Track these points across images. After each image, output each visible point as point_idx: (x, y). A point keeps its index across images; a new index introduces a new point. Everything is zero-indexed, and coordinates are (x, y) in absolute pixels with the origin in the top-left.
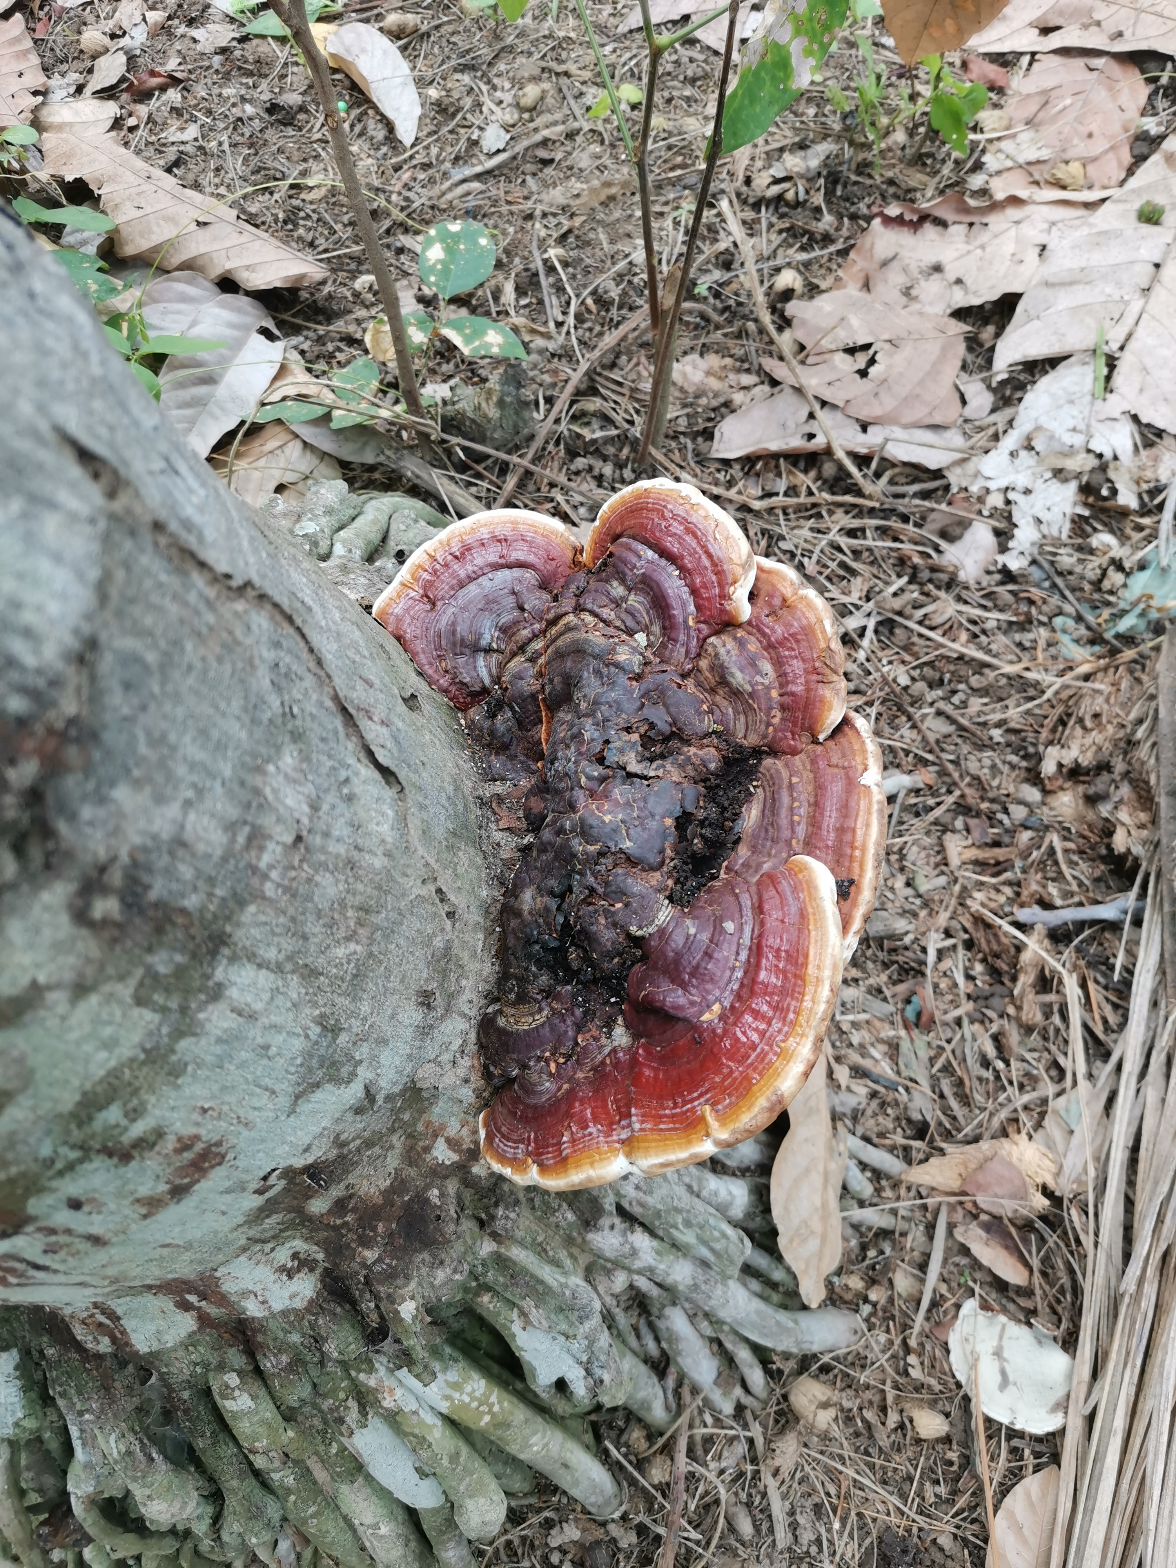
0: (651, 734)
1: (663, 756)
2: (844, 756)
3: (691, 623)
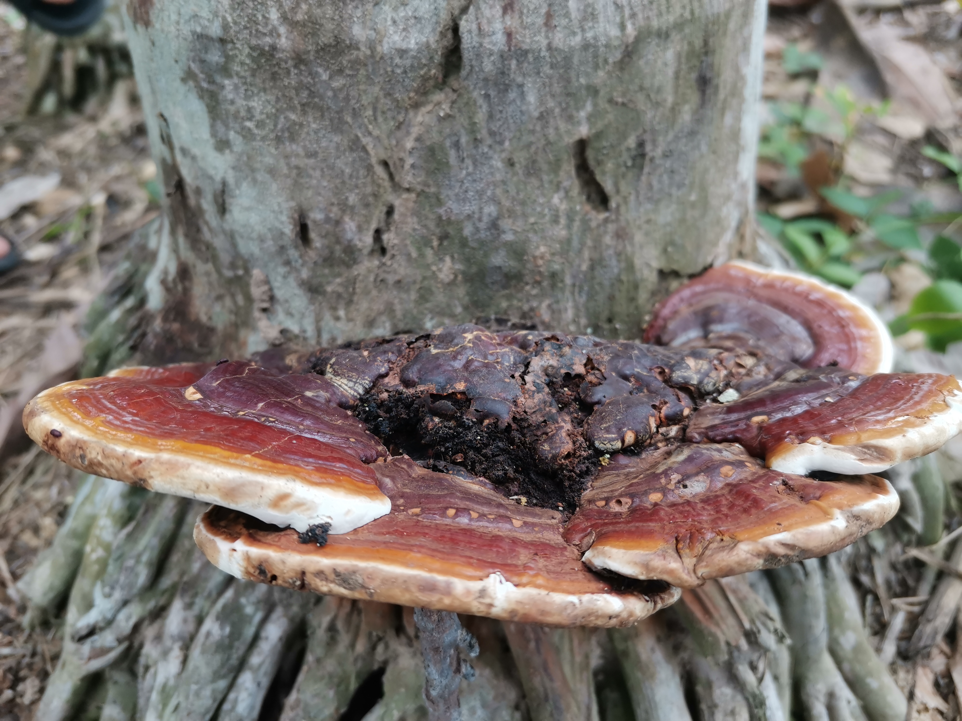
0: (585, 384)
3: (757, 419)
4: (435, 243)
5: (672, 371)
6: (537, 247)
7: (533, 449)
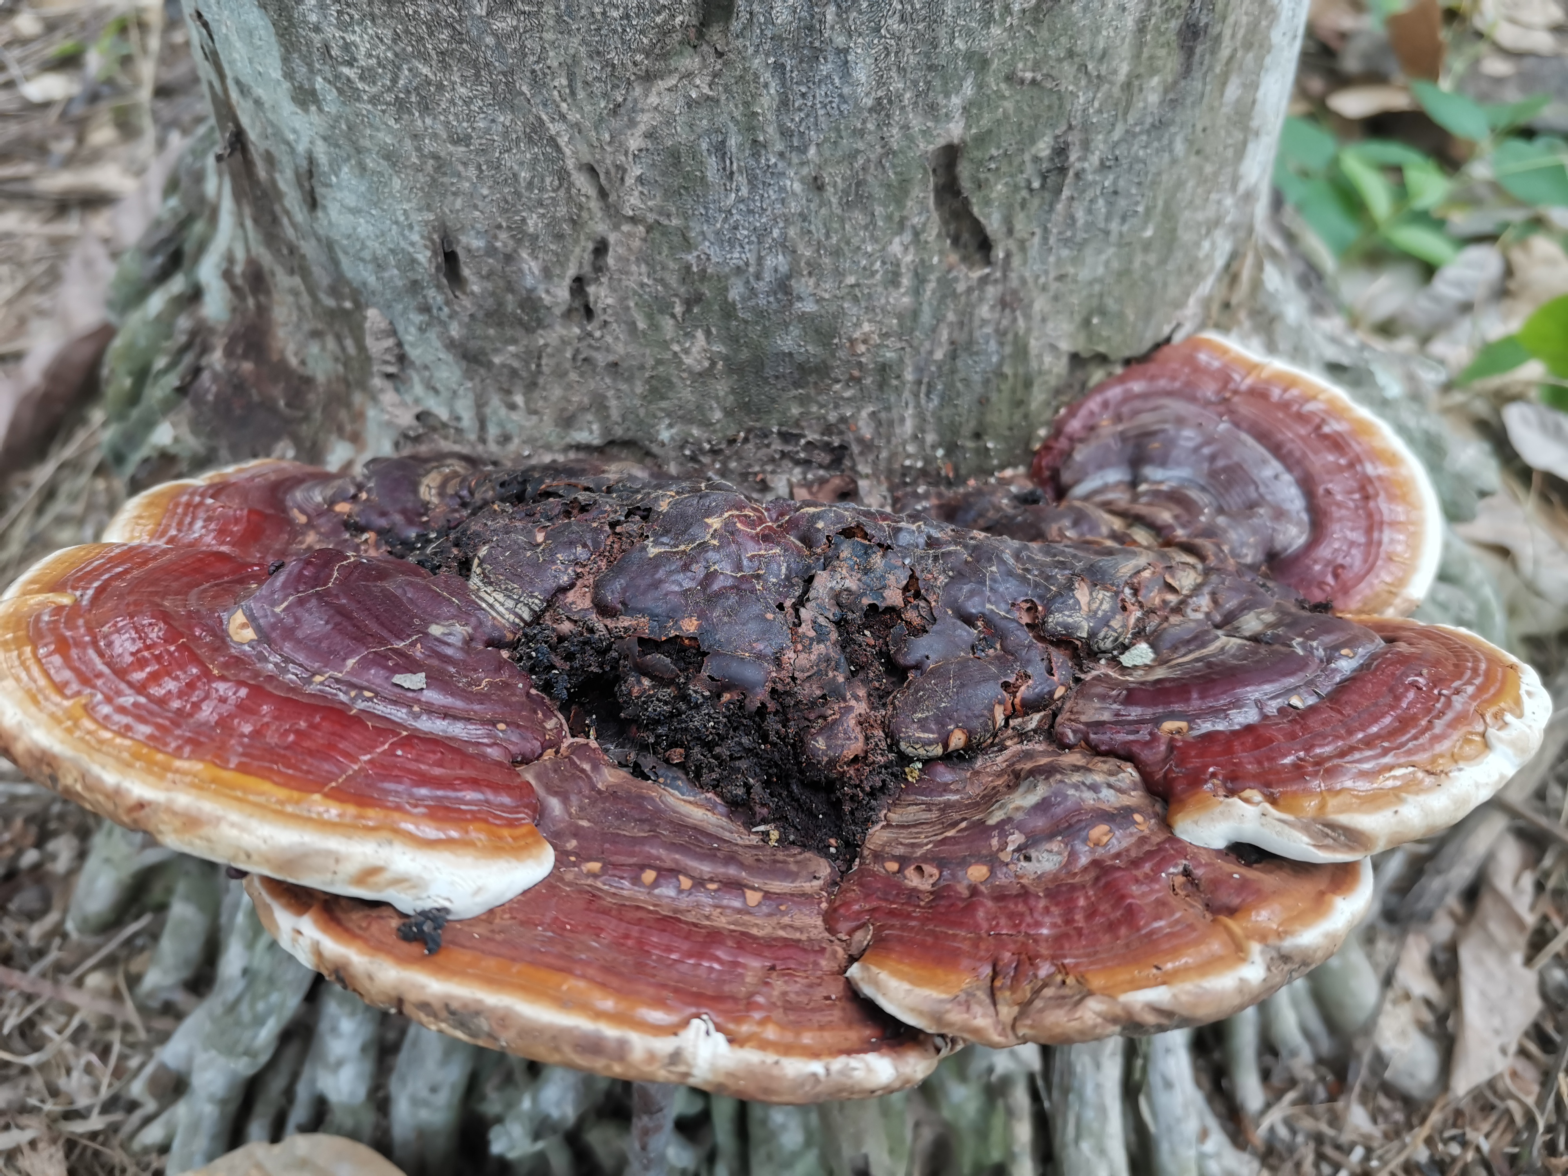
2: (788, 1005)
3: (1169, 725)
4: (678, 309)
5: (1048, 611)
6: (858, 325)
7: (799, 745)
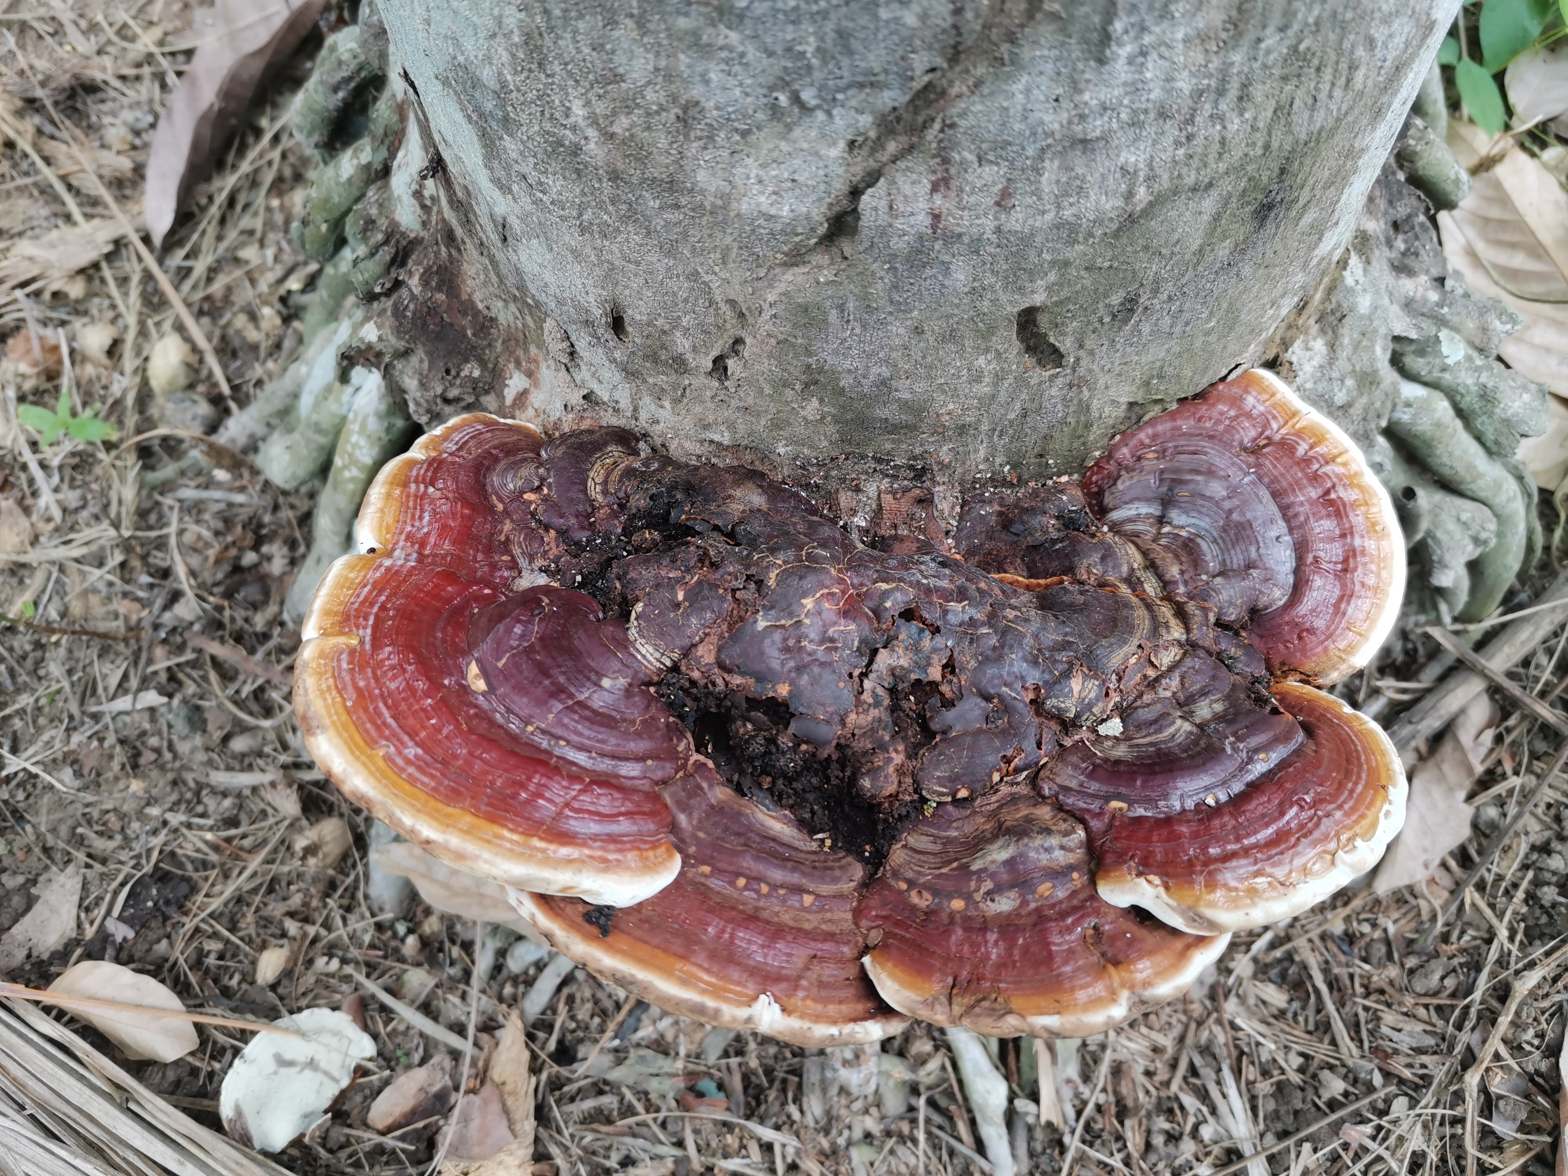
0: (935, 701)
1: (894, 708)
2: (822, 985)
3: (1115, 804)
4: (798, 387)
5: (1048, 697)
6: (945, 404)
7: (852, 783)
